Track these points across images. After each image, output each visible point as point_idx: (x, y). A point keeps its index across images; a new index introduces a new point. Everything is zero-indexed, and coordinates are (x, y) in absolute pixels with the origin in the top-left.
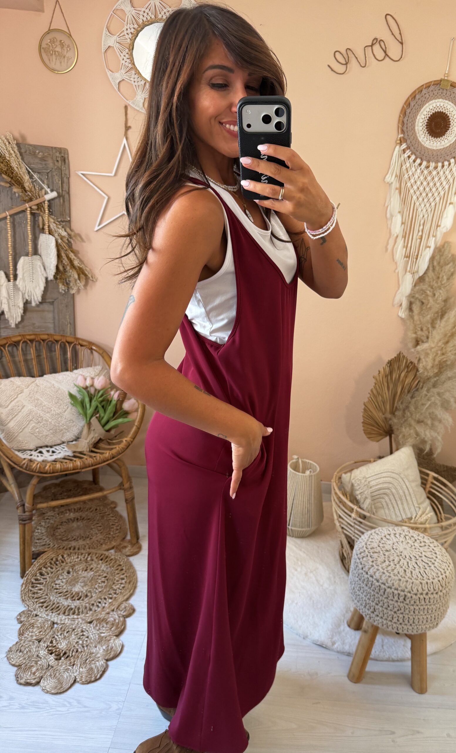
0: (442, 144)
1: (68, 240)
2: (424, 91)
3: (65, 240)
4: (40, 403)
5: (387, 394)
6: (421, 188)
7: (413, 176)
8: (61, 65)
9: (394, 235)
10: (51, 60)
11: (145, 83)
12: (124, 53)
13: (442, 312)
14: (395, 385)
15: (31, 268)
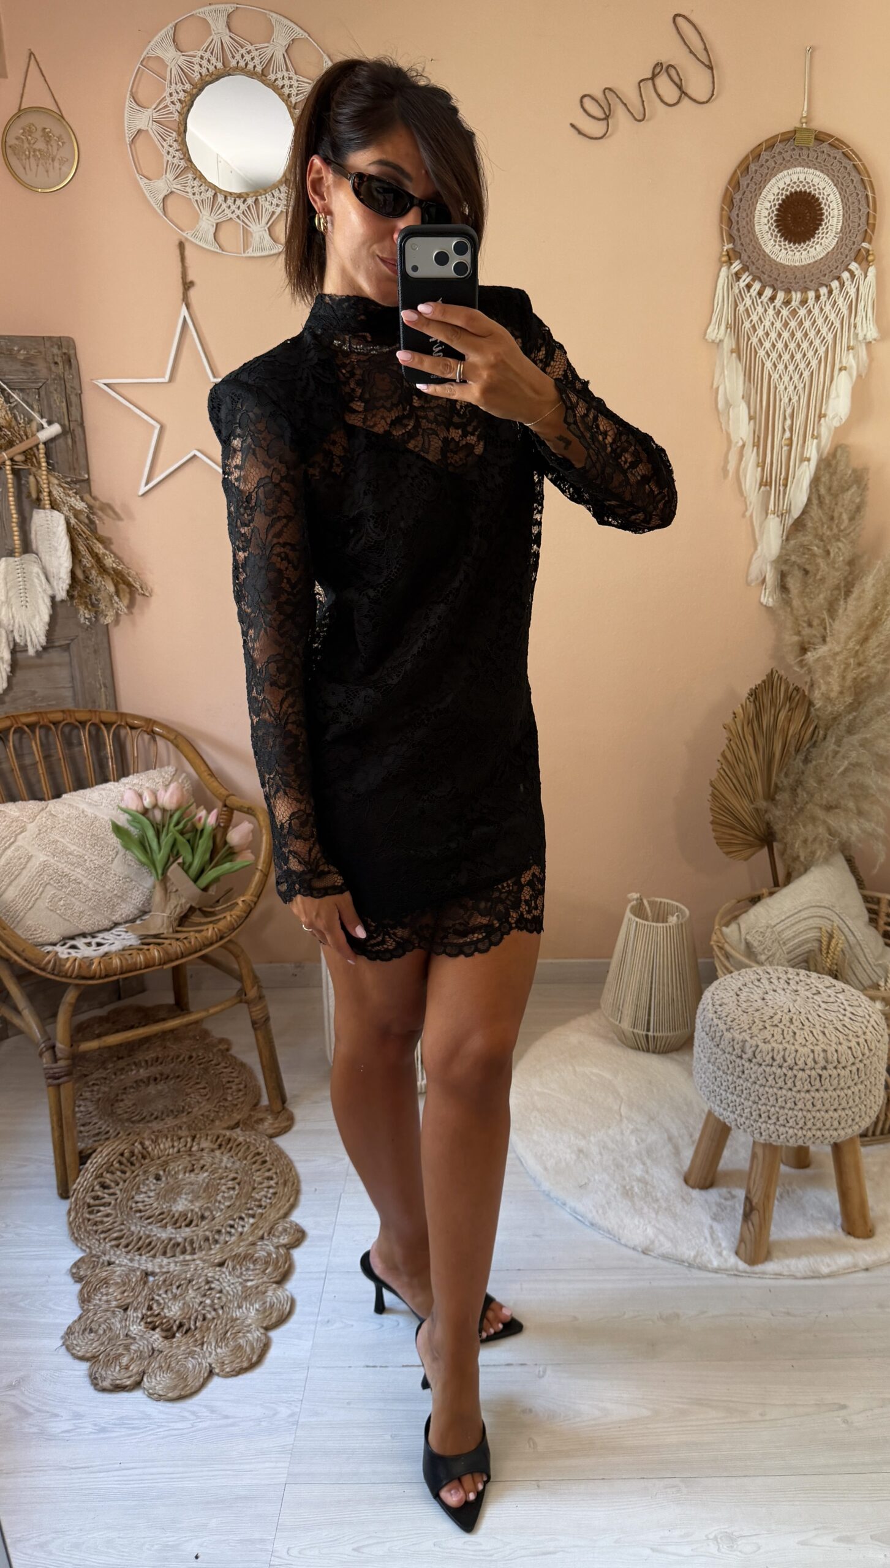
0: (810, 255)
1: (88, 517)
2: (765, 156)
3: (83, 518)
4: (61, 848)
5: (754, 758)
6: (780, 345)
7: (762, 322)
8: (48, 176)
9: (737, 442)
10: (27, 167)
11: (215, 194)
12: (170, 140)
13: (845, 586)
14: (770, 741)
15: (20, 579)
